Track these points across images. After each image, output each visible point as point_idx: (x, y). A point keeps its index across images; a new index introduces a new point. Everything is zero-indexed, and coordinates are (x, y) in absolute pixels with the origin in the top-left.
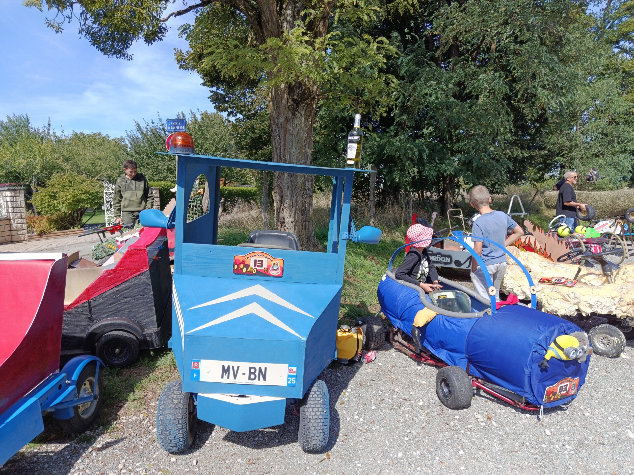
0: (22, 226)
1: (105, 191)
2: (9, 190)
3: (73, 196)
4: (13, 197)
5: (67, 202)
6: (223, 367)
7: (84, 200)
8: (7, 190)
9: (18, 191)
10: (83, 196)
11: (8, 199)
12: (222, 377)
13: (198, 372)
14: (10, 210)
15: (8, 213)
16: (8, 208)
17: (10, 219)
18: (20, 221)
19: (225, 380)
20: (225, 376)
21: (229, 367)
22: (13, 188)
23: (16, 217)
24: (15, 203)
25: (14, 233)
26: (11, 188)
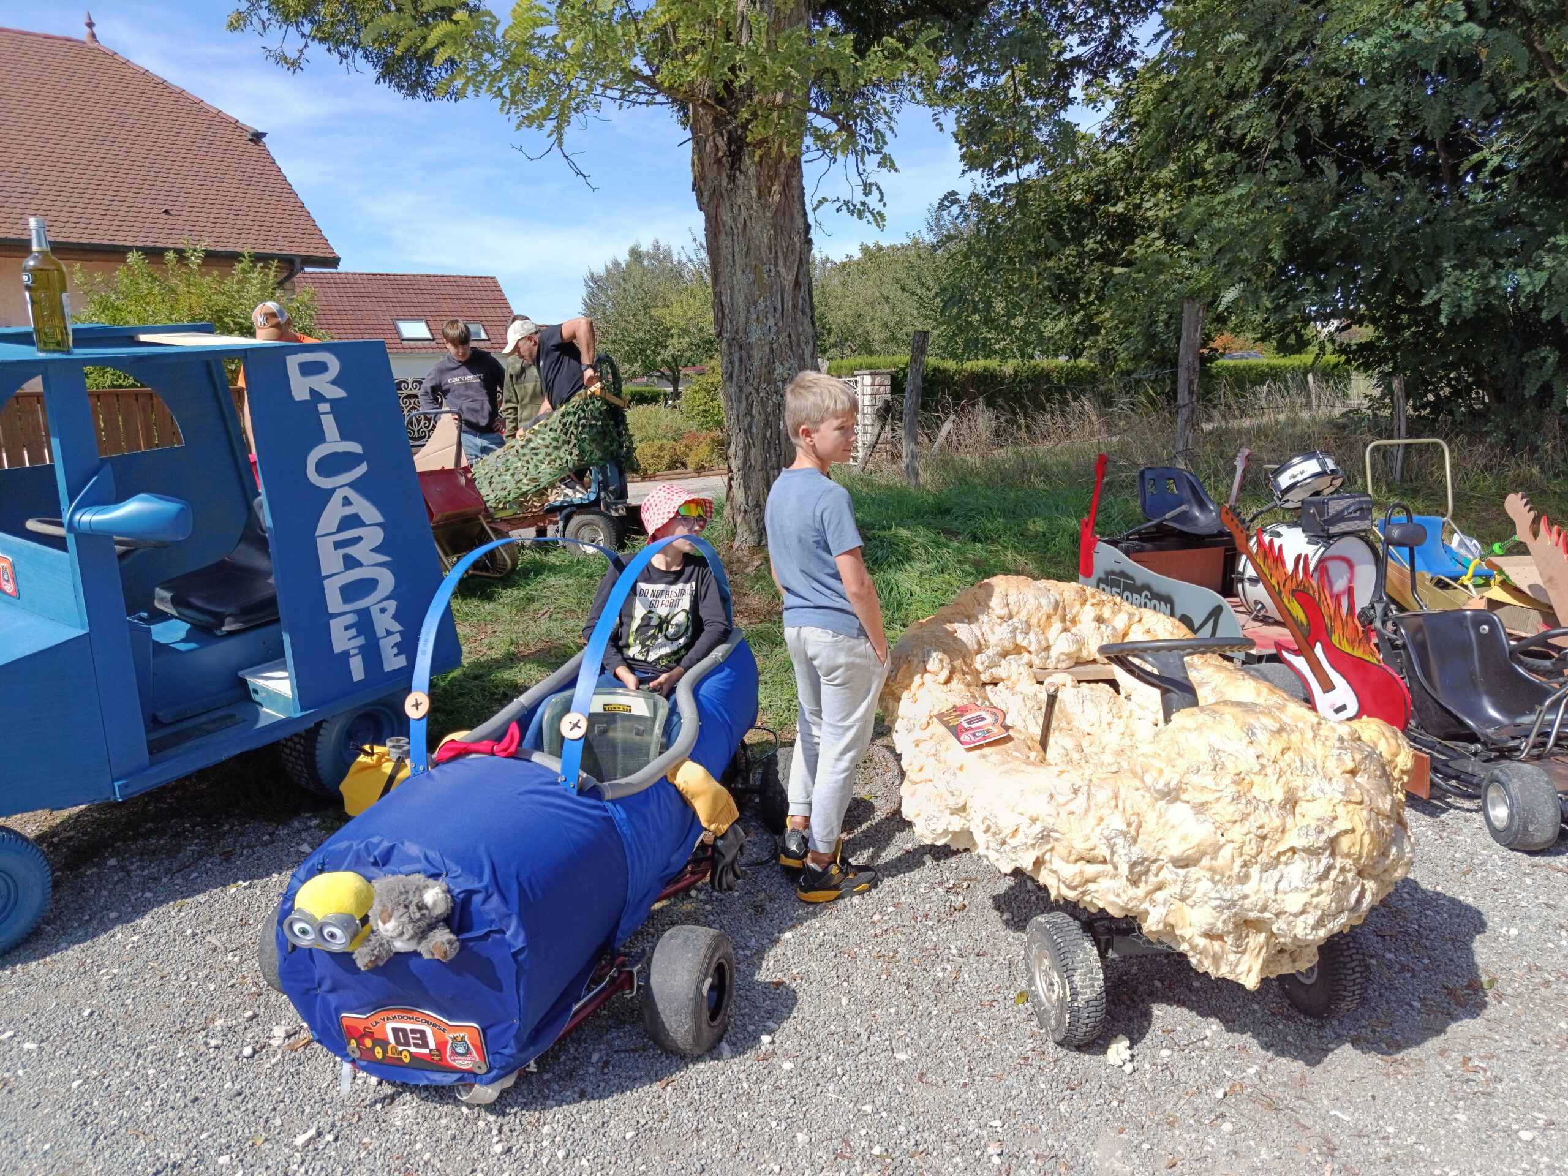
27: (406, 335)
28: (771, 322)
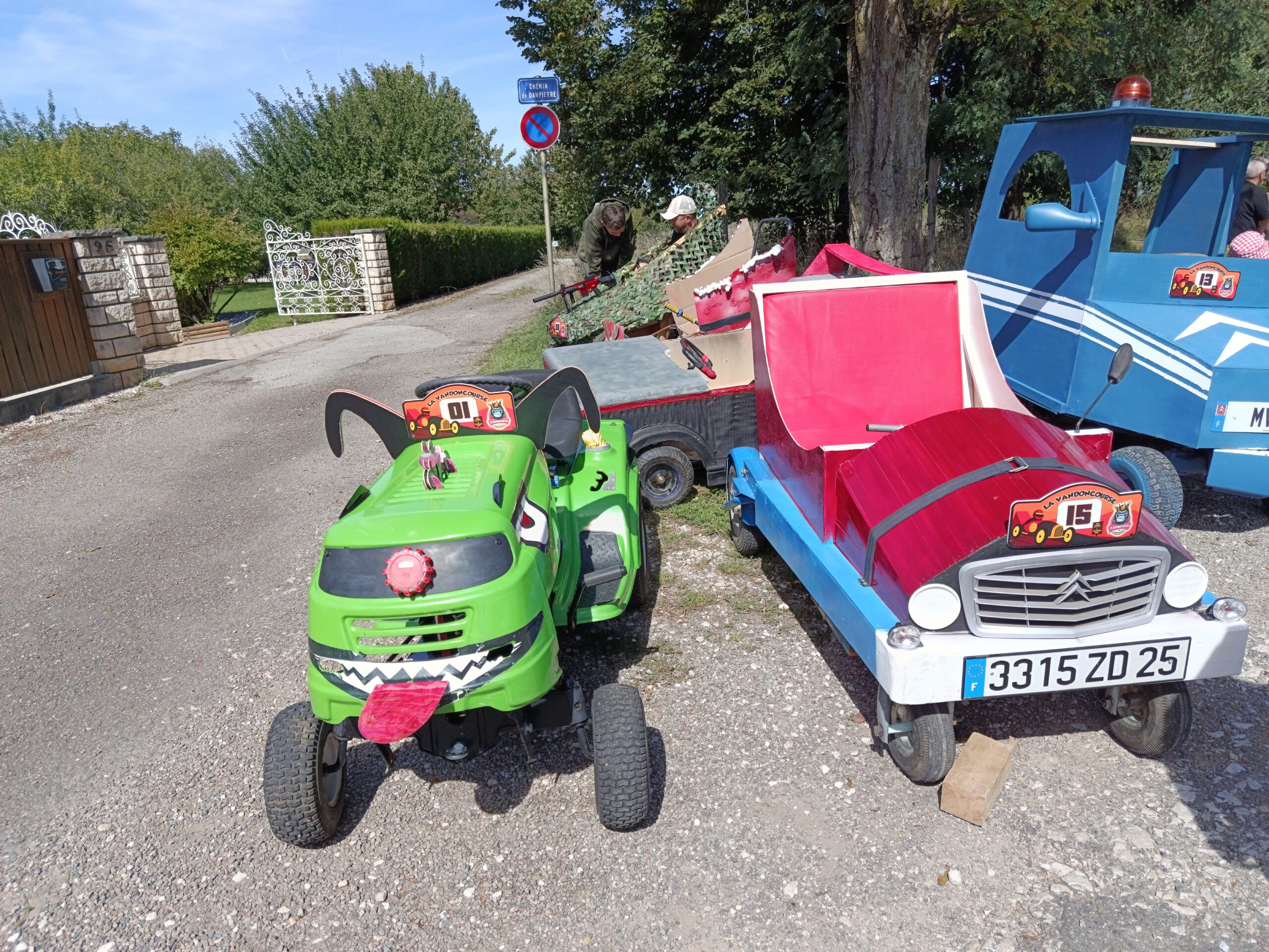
0: (171, 314)
1: (268, 242)
2: (140, 241)
3: (202, 256)
4: (149, 255)
5: (190, 267)
6: (1256, 410)
7: (222, 263)
8: (134, 243)
9: (155, 243)
10: (220, 254)
11: (140, 260)
12: (1252, 425)
13: (1222, 419)
14: (147, 282)
15: (143, 288)
16: (140, 279)
17: (149, 302)
18: (167, 303)
19: (1255, 429)
20: (1256, 423)
21: (1263, 410)
22: (147, 237)
23: (159, 296)
24: (153, 267)
25: (160, 328)
26: (143, 237)
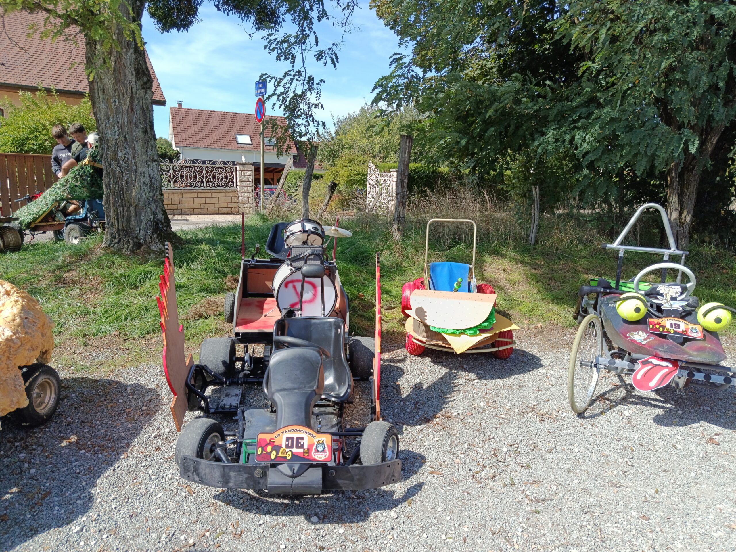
27: (240, 142)
28: (116, 129)
